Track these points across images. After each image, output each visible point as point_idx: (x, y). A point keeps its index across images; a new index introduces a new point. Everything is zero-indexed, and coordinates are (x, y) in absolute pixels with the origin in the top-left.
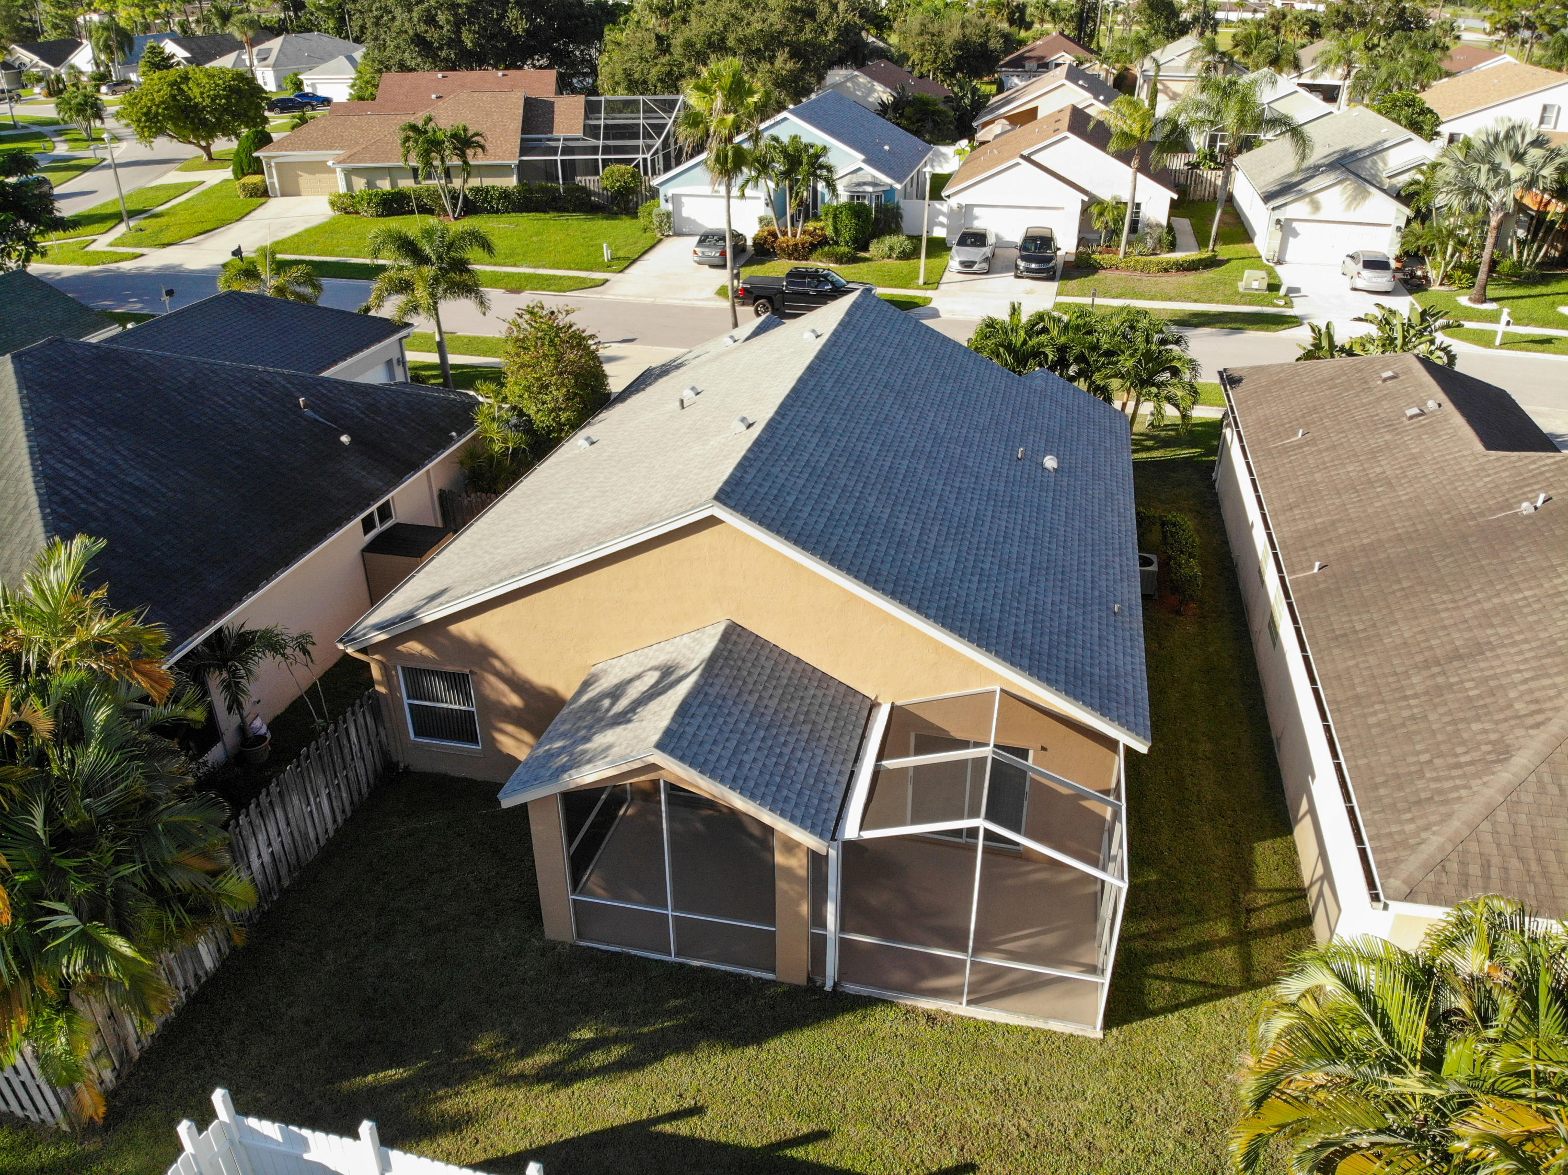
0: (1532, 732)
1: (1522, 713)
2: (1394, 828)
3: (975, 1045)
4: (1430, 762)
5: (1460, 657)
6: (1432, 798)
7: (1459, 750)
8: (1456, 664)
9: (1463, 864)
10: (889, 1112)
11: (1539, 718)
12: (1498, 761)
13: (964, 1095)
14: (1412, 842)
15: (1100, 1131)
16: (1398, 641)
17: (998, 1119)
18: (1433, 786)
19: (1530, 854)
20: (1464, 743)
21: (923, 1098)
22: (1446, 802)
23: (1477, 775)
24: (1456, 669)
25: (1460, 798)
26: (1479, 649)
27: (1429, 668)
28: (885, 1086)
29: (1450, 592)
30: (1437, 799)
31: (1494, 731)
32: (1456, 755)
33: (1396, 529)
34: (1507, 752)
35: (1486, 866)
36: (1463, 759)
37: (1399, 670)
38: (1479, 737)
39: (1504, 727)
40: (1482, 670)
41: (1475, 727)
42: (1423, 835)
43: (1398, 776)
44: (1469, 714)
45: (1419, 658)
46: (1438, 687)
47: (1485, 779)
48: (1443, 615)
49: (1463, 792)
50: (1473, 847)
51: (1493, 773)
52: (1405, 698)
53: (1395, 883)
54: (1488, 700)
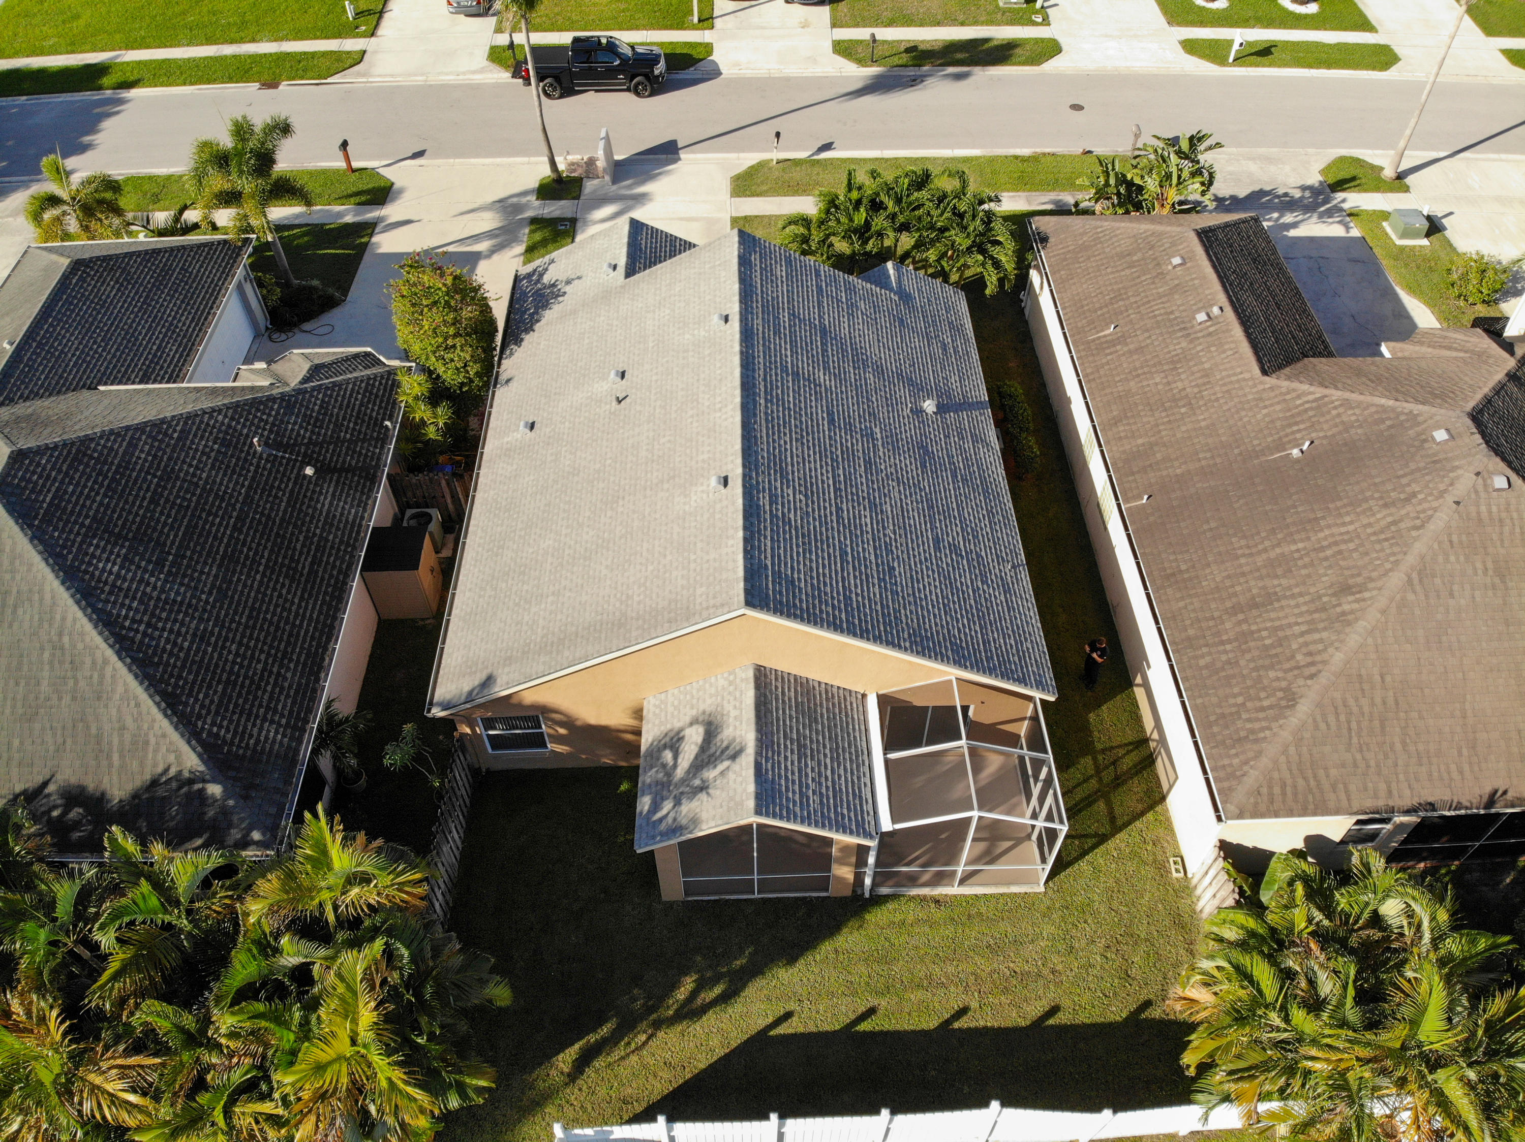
0: (1309, 682)
1: (1302, 663)
2: (1226, 762)
3: (969, 916)
4: (1244, 704)
5: (1256, 606)
6: (1247, 737)
7: (1263, 695)
8: (1255, 612)
9: (1270, 787)
10: (929, 977)
11: (1313, 670)
12: (1288, 707)
13: (971, 954)
14: (1238, 773)
15: (1056, 959)
16: (1213, 585)
17: (995, 965)
18: (1249, 726)
19: (1309, 774)
20: (1264, 689)
21: (948, 963)
22: (1257, 741)
23: (1276, 719)
24: (1255, 617)
25: (1265, 738)
26: (1271, 598)
27: (1236, 614)
28: (922, 960)
29: (1244, 537)
30: (1251, 737)
31: (1285, 679)
32: (1260, 700)
33: (1199, 460)
34: (1294, 700)
35: (1284, 786)
36: (1266, 703)
37: (1216, 614)
38: (1275, 684)
39: (1290, 675)
40: (1272, 620)
41: (1272, 674)
42: (1246, 768)
43: (1223, 716)
44: (1267, 662)
45: (1228, 604)
46: (1243, 633)
47: (1281, 722)
48: (1243, 561)
49: (1267, 732)
50: (1276, 775)
51: (1285, 718)
52: (1222, 643)
53: (1231, 807)
54: (1279, 650)
